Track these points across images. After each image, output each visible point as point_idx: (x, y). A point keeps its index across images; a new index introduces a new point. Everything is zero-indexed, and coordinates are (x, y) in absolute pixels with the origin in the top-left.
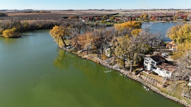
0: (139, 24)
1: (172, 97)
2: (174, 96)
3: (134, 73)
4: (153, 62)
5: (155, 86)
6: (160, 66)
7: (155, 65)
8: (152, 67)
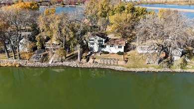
0: (36, 6)
1: (140, 69)
2: (141, 68)
3: (84, 60)
4: (100, 41)
5: (117, 65)
6: (109, 43)
7: (104, 43)
8: (100, 47)
